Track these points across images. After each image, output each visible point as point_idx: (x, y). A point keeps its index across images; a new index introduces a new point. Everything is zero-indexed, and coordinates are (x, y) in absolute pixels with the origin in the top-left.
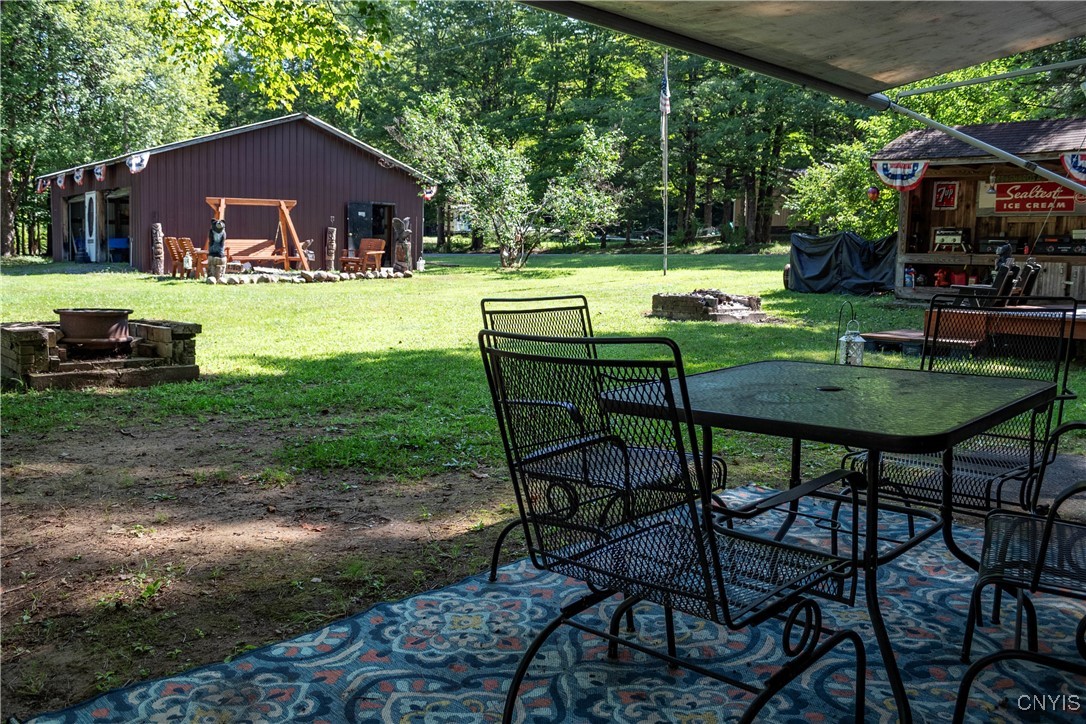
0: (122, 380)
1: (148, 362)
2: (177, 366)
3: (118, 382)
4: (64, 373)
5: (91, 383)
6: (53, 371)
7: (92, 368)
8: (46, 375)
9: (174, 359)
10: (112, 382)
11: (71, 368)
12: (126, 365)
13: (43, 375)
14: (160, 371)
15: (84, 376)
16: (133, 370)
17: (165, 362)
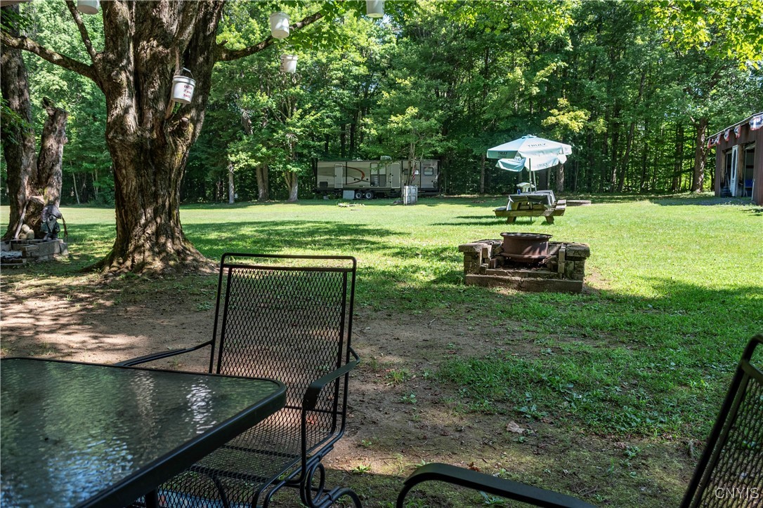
0: (522, 285)
1: (545, 275)
2: (567, 280)
3: (520, 287)
4: (487, 276)
5: (502, 285)
6: (482, 274)
7: (506, 275)
8: (477, 276)
9: (565, 275)
10: (515, 286)
11: (492, 273)
12: (530, 275)
13: (474, 275)
14: (551, 282)
15: (497, 279)
16: (533, 279)
17: (558, 276)
